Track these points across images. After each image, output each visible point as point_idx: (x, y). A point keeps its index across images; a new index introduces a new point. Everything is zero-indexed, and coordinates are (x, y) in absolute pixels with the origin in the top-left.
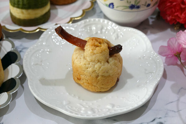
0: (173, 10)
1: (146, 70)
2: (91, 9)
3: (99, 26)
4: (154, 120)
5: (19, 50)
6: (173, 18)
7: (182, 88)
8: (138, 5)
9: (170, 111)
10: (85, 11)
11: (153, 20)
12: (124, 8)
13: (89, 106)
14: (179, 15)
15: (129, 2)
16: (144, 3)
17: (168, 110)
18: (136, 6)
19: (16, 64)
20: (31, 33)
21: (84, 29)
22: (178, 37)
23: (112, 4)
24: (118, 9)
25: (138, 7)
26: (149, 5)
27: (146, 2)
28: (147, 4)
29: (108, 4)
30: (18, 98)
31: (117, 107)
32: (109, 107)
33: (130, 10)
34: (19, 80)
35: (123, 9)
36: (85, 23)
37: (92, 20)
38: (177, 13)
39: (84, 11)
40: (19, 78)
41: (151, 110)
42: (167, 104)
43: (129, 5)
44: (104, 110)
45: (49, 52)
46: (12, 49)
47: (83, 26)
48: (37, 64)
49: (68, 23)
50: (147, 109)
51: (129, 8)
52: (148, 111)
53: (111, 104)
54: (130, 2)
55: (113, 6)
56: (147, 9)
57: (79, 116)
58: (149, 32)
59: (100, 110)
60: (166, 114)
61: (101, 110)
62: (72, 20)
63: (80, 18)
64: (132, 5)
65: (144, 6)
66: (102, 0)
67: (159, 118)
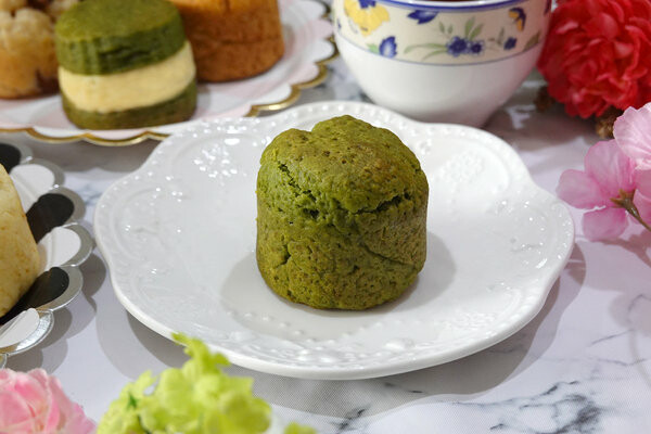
0: (592, 64)
1: (513, 241)
2: (317, 83)
4: (554, 389)
6: (594, 92)
7: (641, 296)
8: (477, 39)
9: (608, 361)
10: (300, 87)
11: (526, 116)
12: (430, 51)
14: (612, 80)
15: (446, 28)
16: (496, 35)
17: (600, 360)
18: (469, 45)
19: (68, 228)
20: (119, 144)
23: (391, 40)
24: (410, 56)
25: (477, 48)
26: (511, 43)
27: (502, 32)
28: (505, 40)
29: (378, 42)
30: (73, 334)
31: (423, 345)
32: (394, 346)
33: (448, 58)
34: (80, 274)
35: (430, 55)
36: (301, 115)
38: (605, 76)
39: (295, 90)
40: (81, 268)
41: (539, 360)
42: (594, 343)
43: (445, 40)
44: (379, 354)
45: (181, 198)
46: (57, 186)
48: (140, 230)
50: (527, 359)
51: (447, 52)
54: (450, 30)
55: (395, 46)
56: (507, 58)
59: (363, 356)
60: (594, 372)
61: (368, 354)
62: (258, 111)
63: (283, 106)
64: (457, 38)
65: (496, 46)
66: (356, 32)
67: (572, 383)
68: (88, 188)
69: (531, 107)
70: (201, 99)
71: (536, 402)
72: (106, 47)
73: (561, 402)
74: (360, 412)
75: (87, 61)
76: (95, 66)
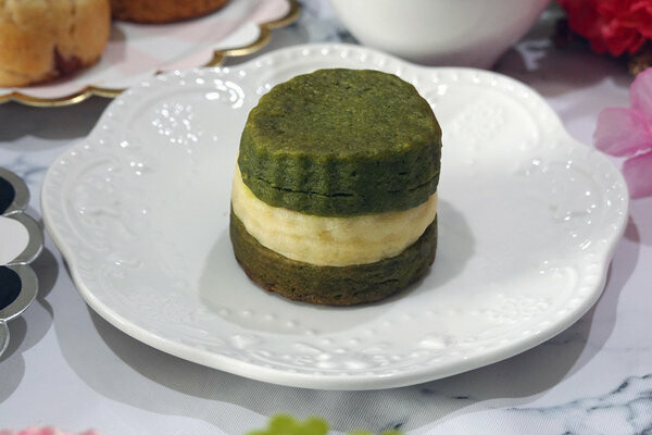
2: (287, 22)
4: (625, 385)
11: (540, 55)
13: (347, 349)
19: (12, 217)
30: (29, 346)
31: (466, 342)
34: (33, 274)
39: (264, 30)
40: (32, 265)
41: (601, 352)
44: (415, 355)
45: (145, 170)
48: (99, 213)
50: (587, 349)
52: (593, 355)
59: (396, 358)
61: (401, 356)
62: (221, 59)
63: (253, 50)
67: (645, 377)
68: (20, 161)
69: (544, 43)
71: (606, 402)
73: (636, 400)
74: (397, 426)
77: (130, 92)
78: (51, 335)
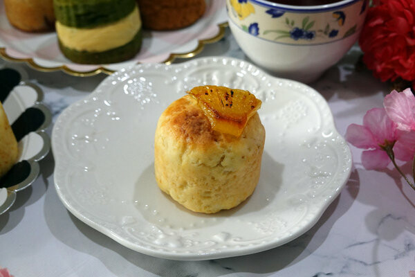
0: (389, 48)
1: (313, 169)
3: (228, 74)
4: (315, 276)
5: (55, 109)
6: (390, 66)
7: (389, 215)
8: (311, 30)
9: (356, 261)
10: (205, 43)
11: (349, 73)
12: (280, 35)
13: (176, 233)
14: (401, 61)
15: (290, 22)
16: (323, 27)
17: (350, 259)
18: (305, 33)
19: (39, 133)
20: (82, 75)
21: (195, 79)
22: (389, 104)
23: (255, 25)
24: (267, 36)
25: (310, 36)
26: (334, 33)
27: (328, 26)
28: (330, 31)
29: (248, 25)
30: (30, 204)
31: (235, 240)
32: (218, 238)
33: (291, 40)
34: (38, 167)
35: (277, 38)
36: (200, 64)
37: (215, 59)
38: (397, 57)
39: (201, 44)
40: (40, 162)
42: (350, 246)
43: (289, 29)
44: (206, 243)
46: (38, 103)
47: (193, 70)
49: (165, 62)
50: (304, 252)
51: (291, 37)
52: (306, 256)
53: (223, 232)
55: (258, 29)
56: (331, 42)
57: (147, 249)
58: (336, 95)
59: (196, 243)
60: (344, 267)
61: (200, 242)
62: (176, 59)
64: (297, 29)
65: (323, 35)
66: (236, 16)
67: (328, 274)
68: (61, 101)
69: (352, 66)
70: (145, 41)
72: (81, 11)
75: (69, 19)
76: (73, 23)
77: (116, 73)
78: (42, 200)
